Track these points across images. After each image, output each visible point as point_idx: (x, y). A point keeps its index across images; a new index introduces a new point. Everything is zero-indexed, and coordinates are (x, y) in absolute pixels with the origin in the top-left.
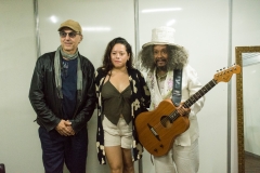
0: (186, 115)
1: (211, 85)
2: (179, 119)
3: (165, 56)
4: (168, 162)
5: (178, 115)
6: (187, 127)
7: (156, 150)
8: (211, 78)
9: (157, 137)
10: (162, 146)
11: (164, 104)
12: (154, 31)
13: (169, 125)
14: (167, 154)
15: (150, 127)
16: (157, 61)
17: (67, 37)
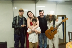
5: (55, 30)
16: (50, 18)
17: (21, 12)
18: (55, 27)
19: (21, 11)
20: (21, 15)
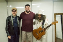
2: (43, 32)
3: (41, 17)
4: (40, 41)
7: (37, 38)
8: (51, 23)
9: (38, 35)
10: (39, 37)
11: (40, 28)
14: (40, 39)
15: (36, 33)
17: (14, 12)
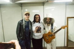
0: (54, 35)
1: (60, 29)
3: (49, 20)
5: (52, 35)
6: (54, 38)
10: (49, 41)
12: (47, 15)
13: (50, 37)
15: (46, 37)
17: (27, 16)
18: (53, 32)
19: (27, 14)
20: (27, 19)
